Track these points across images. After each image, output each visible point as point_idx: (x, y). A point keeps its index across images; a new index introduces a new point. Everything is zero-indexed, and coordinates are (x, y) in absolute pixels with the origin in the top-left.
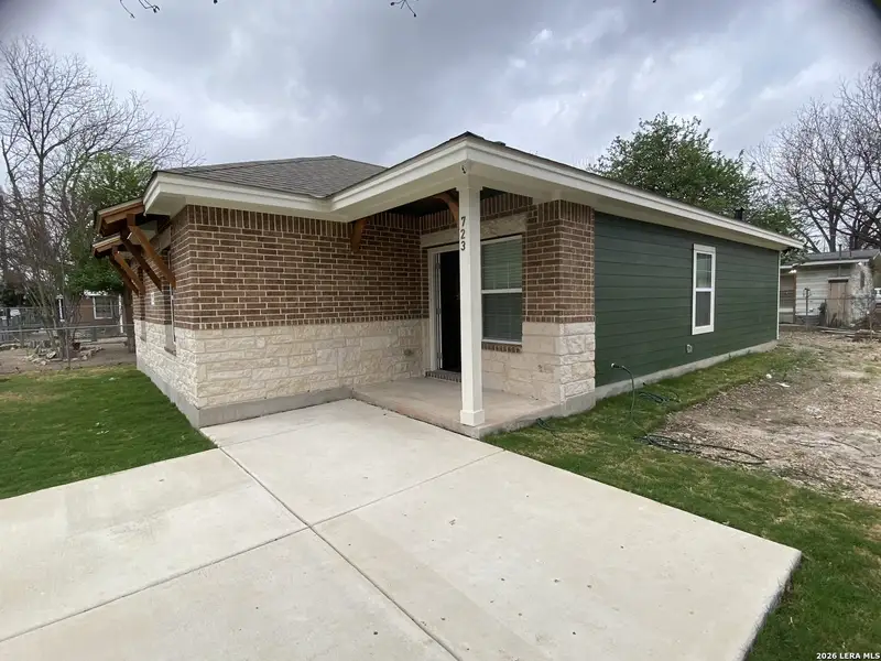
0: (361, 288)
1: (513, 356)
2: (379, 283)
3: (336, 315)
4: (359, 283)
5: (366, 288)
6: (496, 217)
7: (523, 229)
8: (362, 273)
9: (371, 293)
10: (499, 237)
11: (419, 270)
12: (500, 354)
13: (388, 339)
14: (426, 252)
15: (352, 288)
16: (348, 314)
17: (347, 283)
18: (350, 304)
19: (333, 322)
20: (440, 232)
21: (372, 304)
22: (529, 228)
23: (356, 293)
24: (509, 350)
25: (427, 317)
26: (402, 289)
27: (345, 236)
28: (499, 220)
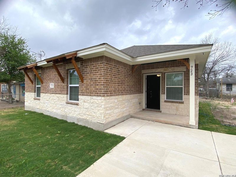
1: (180, 105)
6: (174, 66)
11: (141, 80)
12: (175, 104)
14: (143, 75)
16: (131, 92)
18: (131, 89)
22: (186, 70)
23: (132, 86)
24: (179, 103)
25: (143, 93)
27: (131, 69)
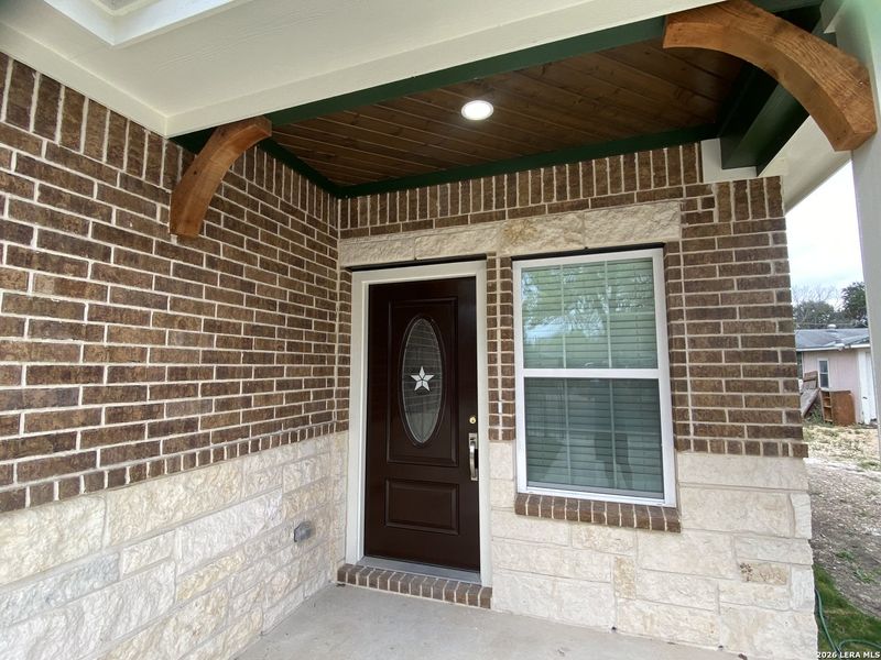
0: (192, 356)
2: (247, 344)
3: (86, 461)
4: (187, 339)
5: (208, 357)
6: (582, 206)
7: (673, 233)
8: (199, 308)
9: (222, 373)
10: (587, 252)
11: (333, 317)
12: (600, 533)
13: (259, 510)
14: (349, 278)
15: (163, 356)
16: (140, 451)
17: (145, 337)
18: (150, 412)
19: (70, 490)
20: (402, 235)
21: (223, 405)
22: (685, 233)
23: (175, 373)
24: (643, 525)
25: (344, 427)
26: (298, 359)
27: (154, 175)
28: (592, 214)
